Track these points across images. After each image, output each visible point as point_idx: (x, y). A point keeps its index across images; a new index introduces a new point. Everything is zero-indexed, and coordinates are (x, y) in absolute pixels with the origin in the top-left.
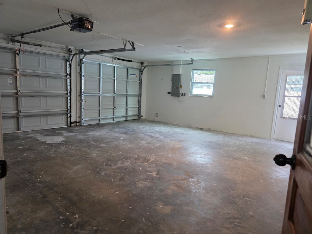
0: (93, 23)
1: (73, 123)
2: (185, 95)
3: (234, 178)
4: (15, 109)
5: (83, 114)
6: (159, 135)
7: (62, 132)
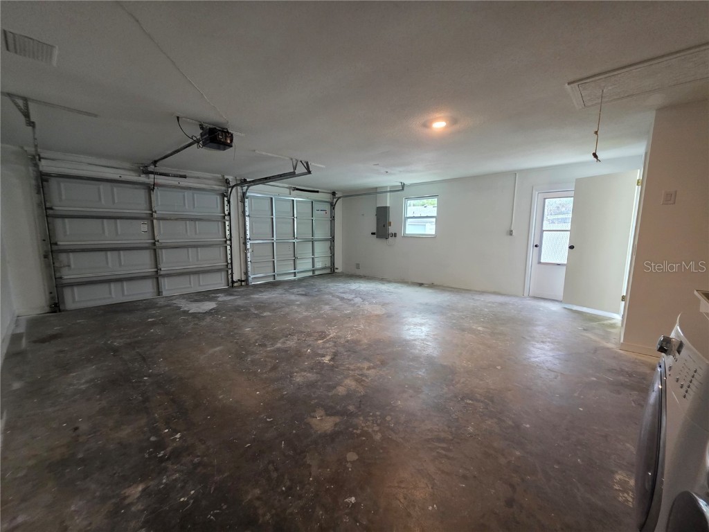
0: (232, 135)
1: (237, 282)
2: (395, 235)
3: (454, 363)
4: (153, 266)
5: (249, 269)
6: (353, 296)
7: (218, 295)
